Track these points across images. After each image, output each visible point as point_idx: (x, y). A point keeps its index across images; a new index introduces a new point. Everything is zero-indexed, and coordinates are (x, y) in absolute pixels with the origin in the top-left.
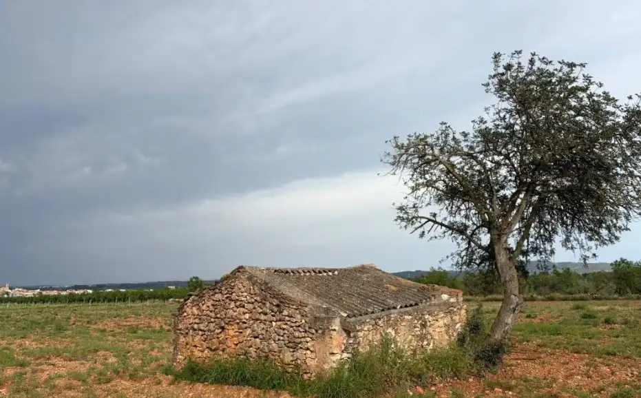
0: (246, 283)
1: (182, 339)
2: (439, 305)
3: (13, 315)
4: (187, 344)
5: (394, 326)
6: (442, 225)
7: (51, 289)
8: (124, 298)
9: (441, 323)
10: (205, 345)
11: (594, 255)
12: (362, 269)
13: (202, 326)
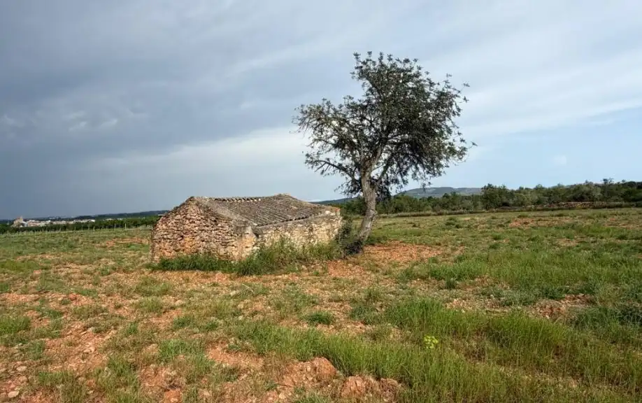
0: (195, 207)
1: (157, 245)
2: (322, 217)
3: (31, 239)
4: (160, 248)
5: (290, 230)
6: (333, 165)
7: (60, 219)
8: (122, 225)
9: (324, 228)
10: (172, 248)
11: (429, 183)
12: (279, 197)
13: (169, 236)
